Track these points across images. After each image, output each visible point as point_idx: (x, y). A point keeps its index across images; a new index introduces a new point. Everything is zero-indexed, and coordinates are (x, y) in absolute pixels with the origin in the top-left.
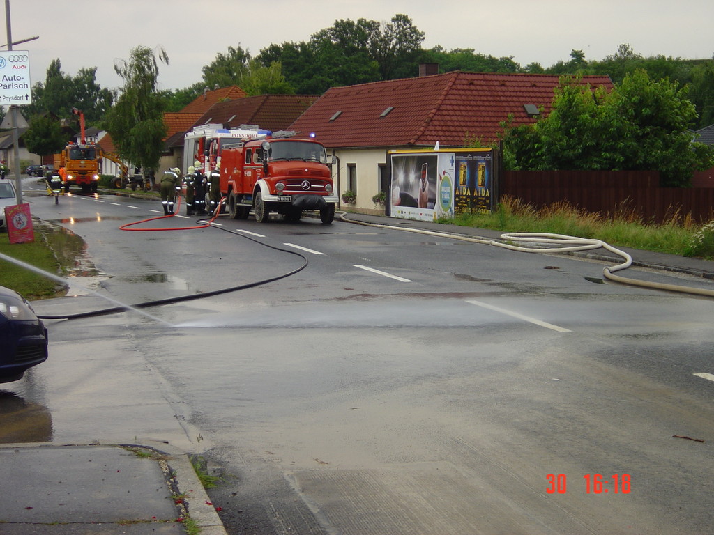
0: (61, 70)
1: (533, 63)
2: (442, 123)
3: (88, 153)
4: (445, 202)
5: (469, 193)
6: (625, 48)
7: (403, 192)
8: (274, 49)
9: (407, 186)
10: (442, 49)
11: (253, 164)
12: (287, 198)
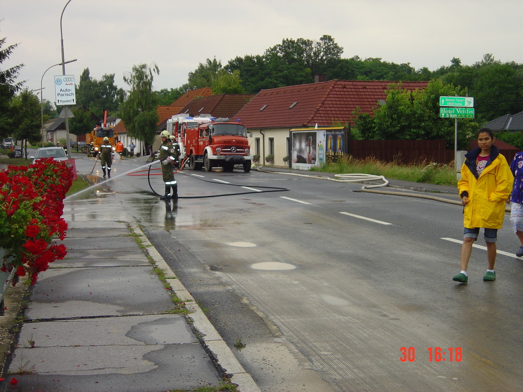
0: (90, 76)
1: (424, 68)
2: (325, 112)
3: (108, 133)
4: (321, 159)
5: (333, 154)
6: (488, 56)
7: (299, 154)
8: (239, 60)
9: (300, 151)
10: (359, 58)
11: (203, 138)
12: (223, 157)
